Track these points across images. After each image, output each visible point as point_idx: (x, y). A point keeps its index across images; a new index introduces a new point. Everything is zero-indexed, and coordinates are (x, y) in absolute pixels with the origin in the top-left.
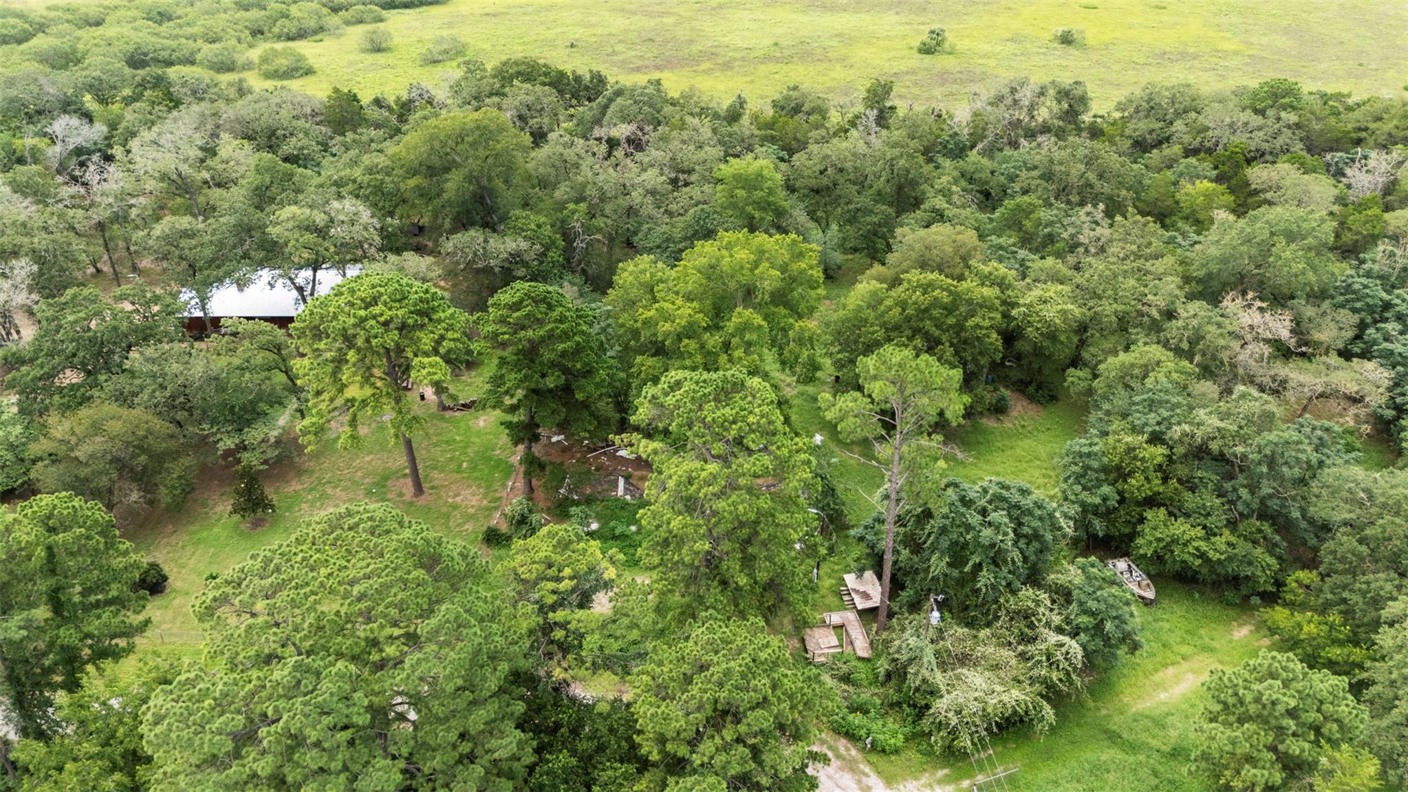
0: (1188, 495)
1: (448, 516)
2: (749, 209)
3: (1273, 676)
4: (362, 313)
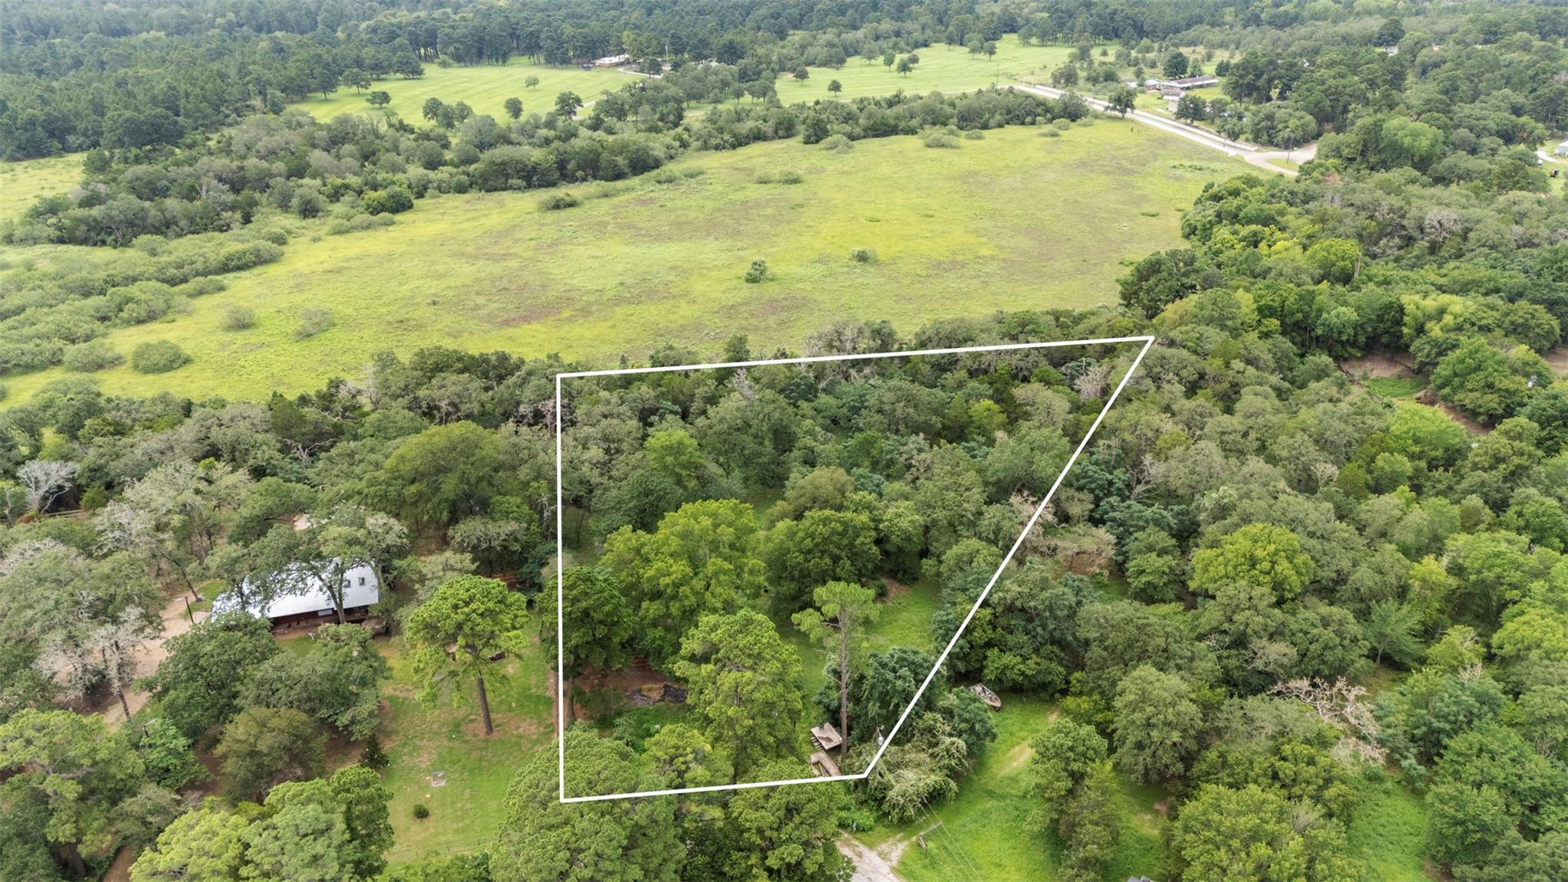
0: (1009, 637)
1: (518, 744)
2: (677, 470)
3: (1060, 732)
4: (466, 610)
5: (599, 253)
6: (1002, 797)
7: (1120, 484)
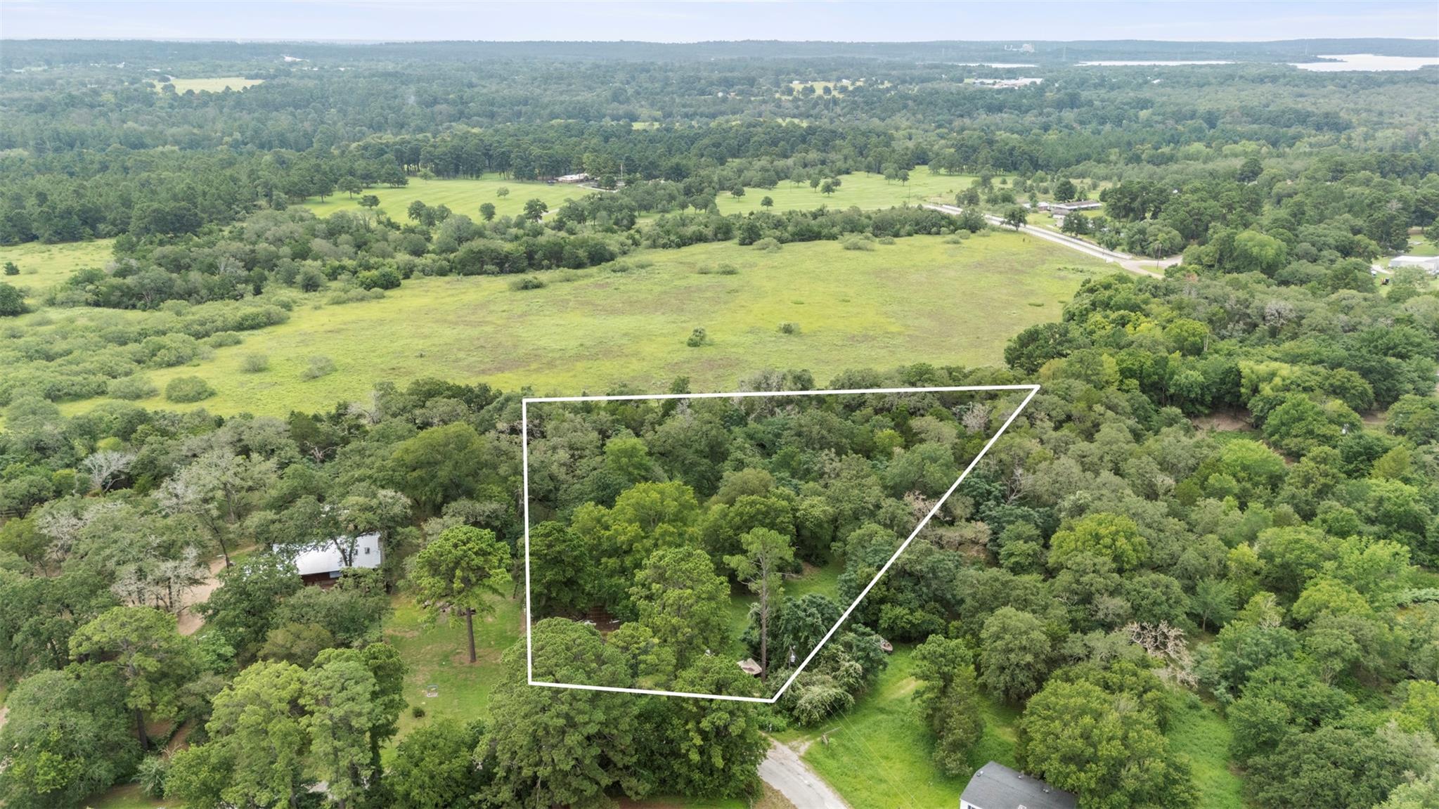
0: (899, 595)
3: (934, 642)
4: (464, 548)
5: (562, 322)
6: (891, 713)
7: (996, 493)
